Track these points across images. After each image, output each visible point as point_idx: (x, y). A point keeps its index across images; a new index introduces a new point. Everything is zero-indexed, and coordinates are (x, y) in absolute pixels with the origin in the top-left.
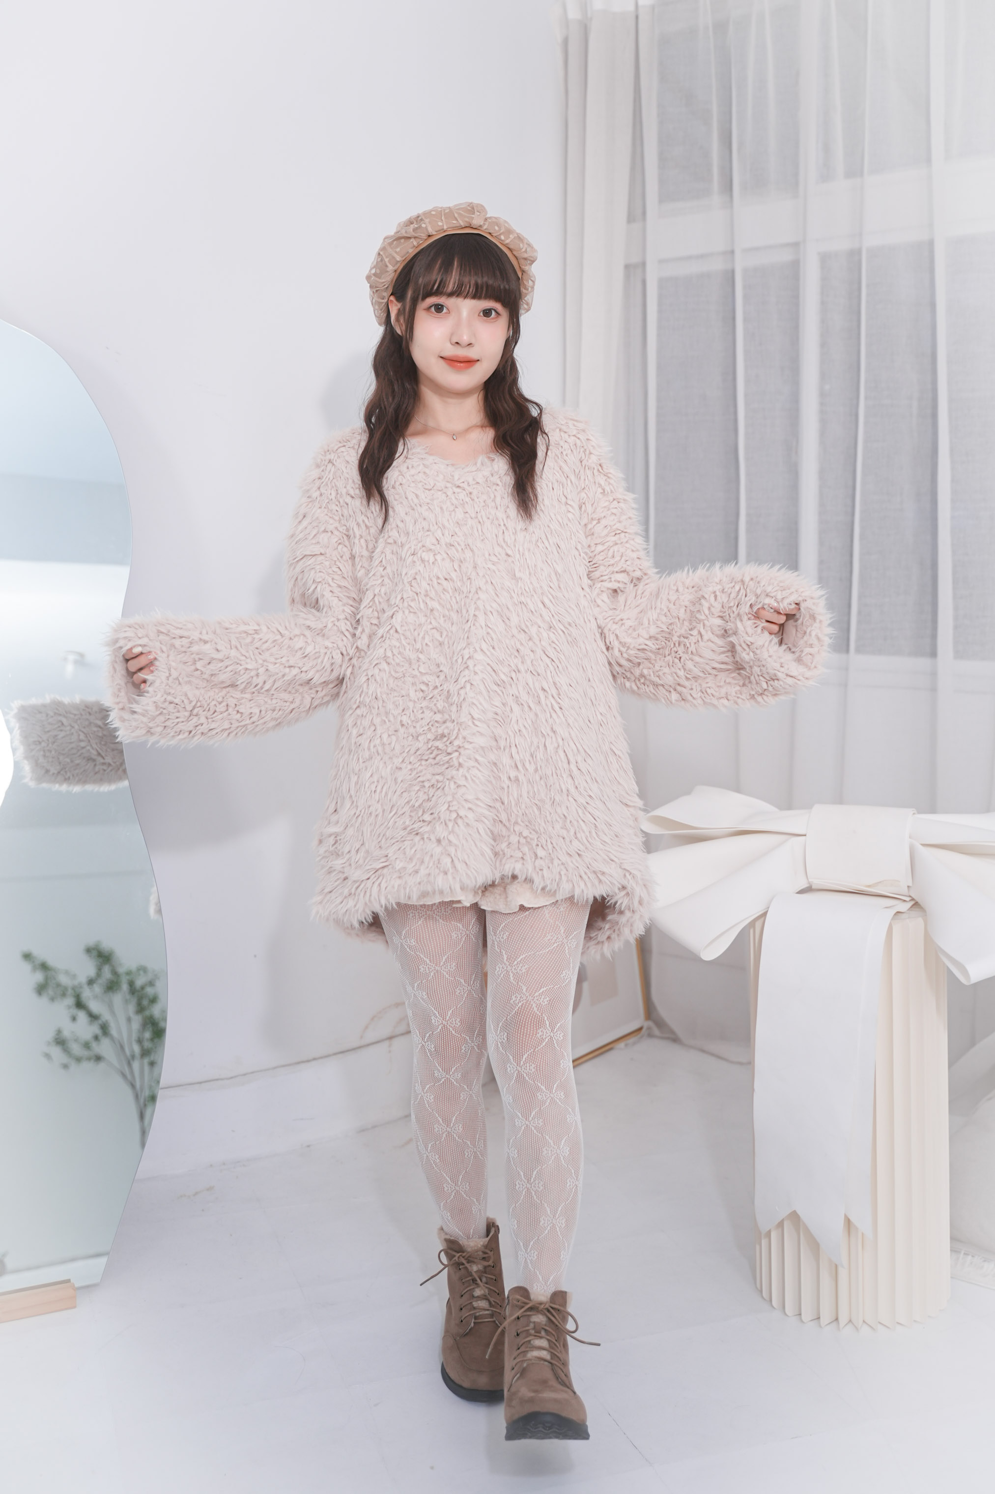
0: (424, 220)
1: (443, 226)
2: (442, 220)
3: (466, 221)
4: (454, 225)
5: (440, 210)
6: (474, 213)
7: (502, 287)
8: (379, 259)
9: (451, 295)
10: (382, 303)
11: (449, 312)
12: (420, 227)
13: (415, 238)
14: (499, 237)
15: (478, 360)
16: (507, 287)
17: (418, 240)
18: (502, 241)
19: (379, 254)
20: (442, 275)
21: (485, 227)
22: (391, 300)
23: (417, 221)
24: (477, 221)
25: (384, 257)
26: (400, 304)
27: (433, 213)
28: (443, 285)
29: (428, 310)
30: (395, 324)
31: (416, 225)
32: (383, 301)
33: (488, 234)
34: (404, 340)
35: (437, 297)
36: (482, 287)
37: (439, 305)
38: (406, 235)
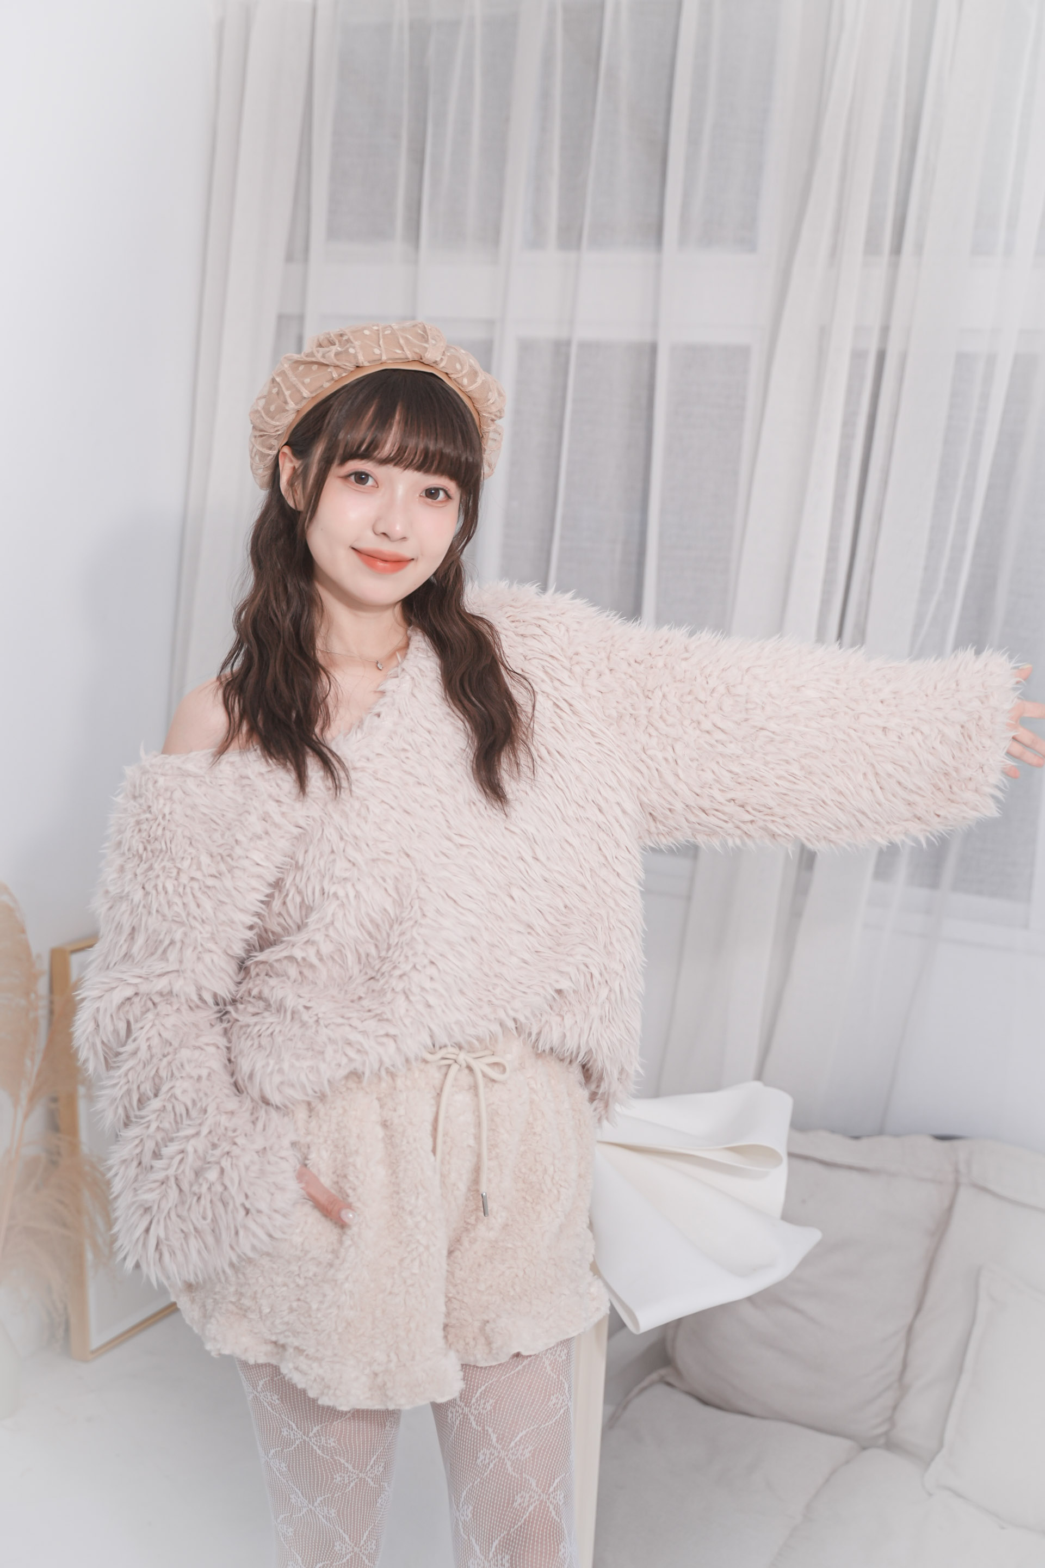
0: (352, 343)
1: (381, 355)
2: (380, 346)
3: (416, 353)
4: (397, 356)
5: (376, 328)
6: (427, 341)
7: (463, 459)
8: (275, 390)
9: (385, 461)
10: (269, 455)
11: (377, 484)
12: (347, 351)
13: (336, 366)
14: (459, 381)
15: (409, 561)
16: (471, 459)
17: (340, 370)
19: (273, 380)
20: (375, 430)
21: (442, 365)
22: (284, 454)
23: (340, 341)
24: (431, 355)
25: (284, 389)
26: (300, 462)
27: (367, 332)
28: (374, 445)
29: (346, 477)
30: (286, 491)
31: (337, 348)
32: (270, 452)
33: (445, 375)
34: (301, 518)
35: (363, 462)
36: (434, 456)
37: (363, 473)
38: (321, 360)
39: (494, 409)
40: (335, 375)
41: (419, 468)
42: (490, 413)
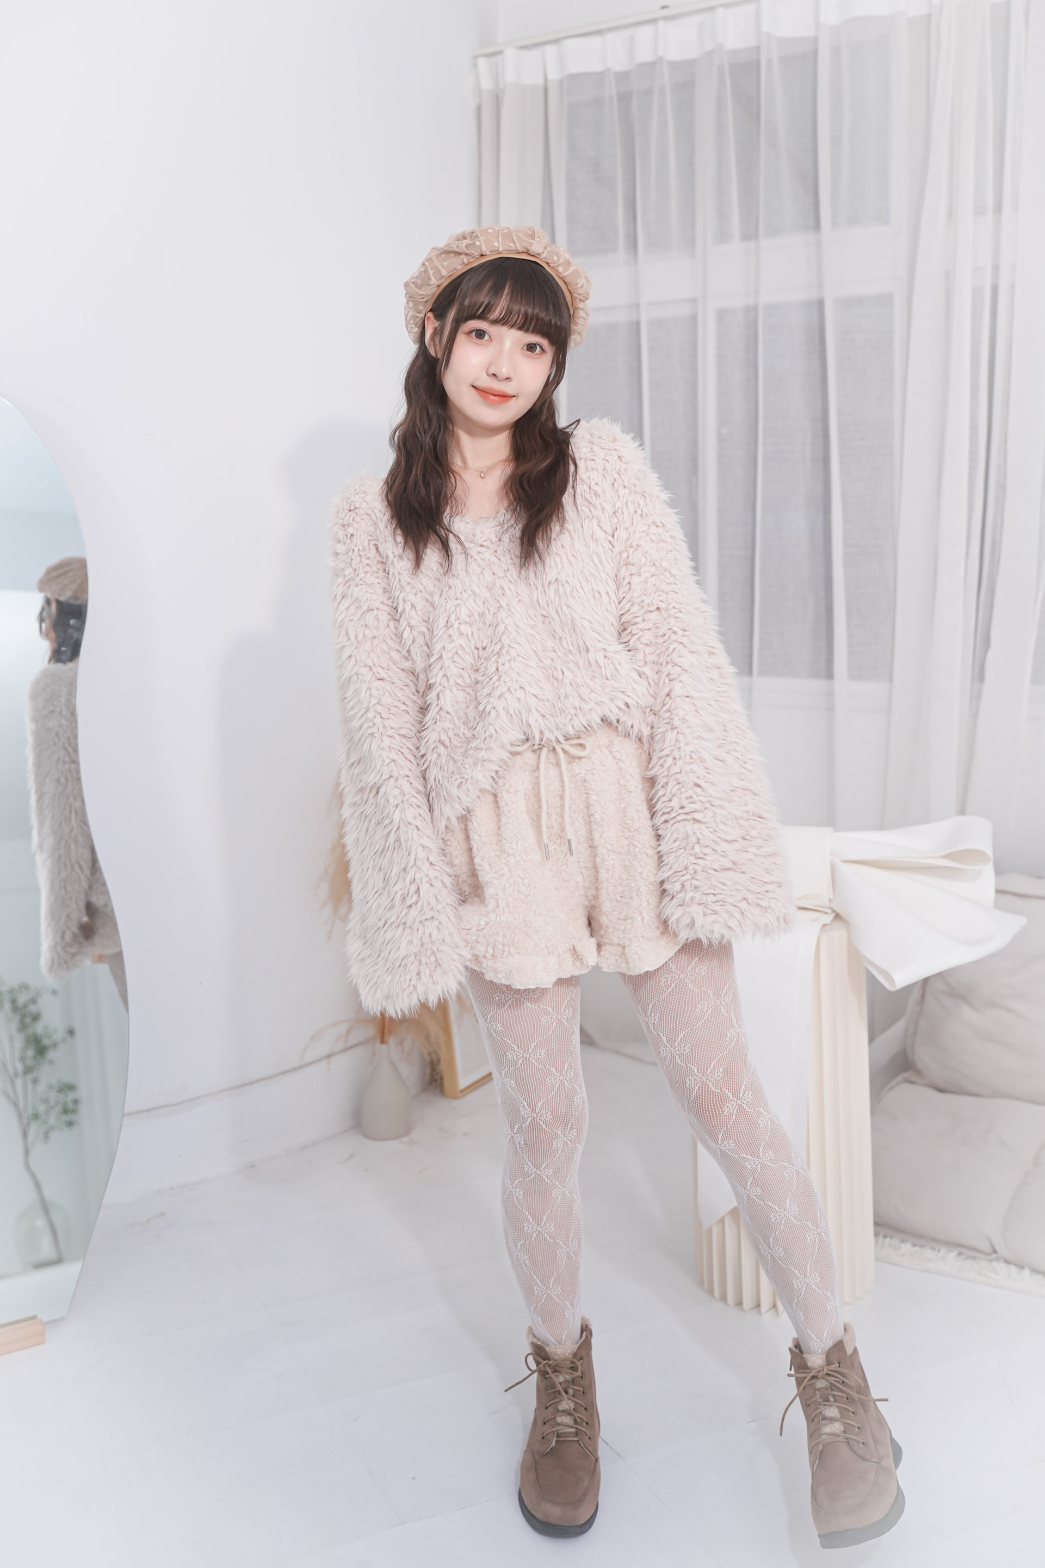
0: (478, 238)
1: (499, 247)
2: (499, 242)
3: (525, 247)
4: (511, 248)
5: (497, 228)
6: (533, 238)
7: (553, 322)
8: (423, 269)
9: (495, 322)
10: (419, 318)
11: (491, 339)
12: (473, 243)
13: (466, 254)
14: (556, 269)
15: (514, 396)
16: (559, 323)
17: (469, 257)
20: (489, 298)
21: (544, 256)
22: (428, 317)
23: (471, 237)
24: (536, 248)
25: (429, 269)
26: (439, 323)
27: (490, 231)
28: (489, 308)
29: (470, 333)
30: (429, 343)
31: (468, 241)
32: (419, 315)
33: (545, 264)
34: (439, 364)
35: (480, 321)
36: (532, 319)
37: (481, 330)
38: (456, 250)
39: (581, 291)
40: (465, 261)
41: (521, 328)
42: (579, 294)
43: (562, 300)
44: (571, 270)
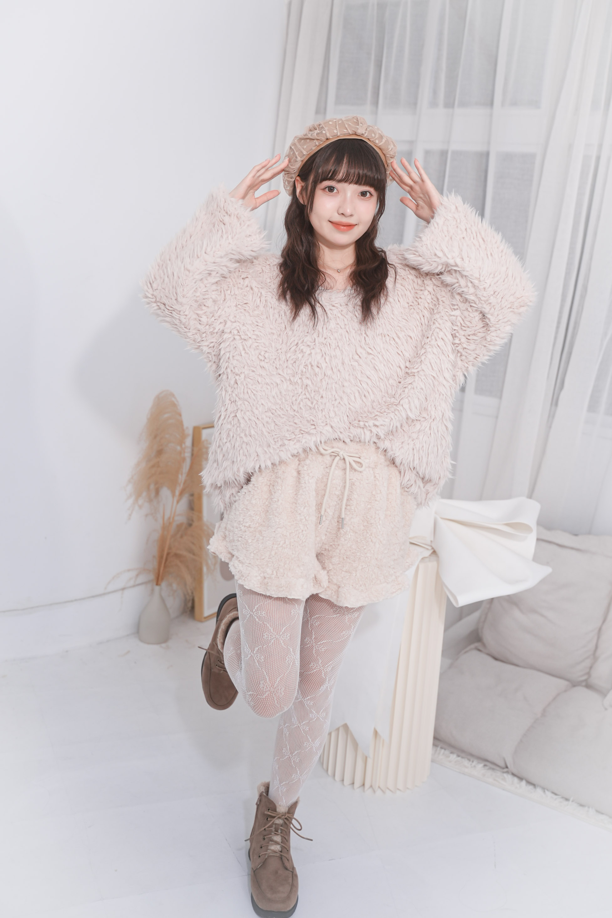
0: (324, 128)
1: (337, 133)
2: (337, 129)
3: (353, 131)
4: (344, 133)
5: (335, 120)
6: (358, 125)
7: (376, 177)
8: (291, 152)
9: (340, 181)
10: (291, 181)
11: (338, 192)
12: (322, 132)
13: (317, 140)
14: (374, 141)
15: (356, 225)
16: (379, 177)
17: (320, 141)
18: (376, 144)
19: (291, 148)
20: (335, 167)
21: (366, 135)
22: (297, 180)
23: (319, 128)
24: (361, 130)
25: (295, 151)
26: (304, 183)
27: (331, 123)
28: (335, 173)
29: (324, 189)
30: (299, 196)
31: (318, 131)
32: (291, 180)
33: (368, 140)
34: (306, 208)
35: (330, 181)
36: (363, 177)
37: (331, 187)
38: (311, 137)
39: (391, 153)
40: (317, 144)
41: (356, 183)
42: (390, 155)
43: (380, 162)
44: (384, 141)
